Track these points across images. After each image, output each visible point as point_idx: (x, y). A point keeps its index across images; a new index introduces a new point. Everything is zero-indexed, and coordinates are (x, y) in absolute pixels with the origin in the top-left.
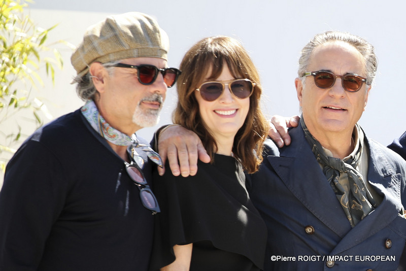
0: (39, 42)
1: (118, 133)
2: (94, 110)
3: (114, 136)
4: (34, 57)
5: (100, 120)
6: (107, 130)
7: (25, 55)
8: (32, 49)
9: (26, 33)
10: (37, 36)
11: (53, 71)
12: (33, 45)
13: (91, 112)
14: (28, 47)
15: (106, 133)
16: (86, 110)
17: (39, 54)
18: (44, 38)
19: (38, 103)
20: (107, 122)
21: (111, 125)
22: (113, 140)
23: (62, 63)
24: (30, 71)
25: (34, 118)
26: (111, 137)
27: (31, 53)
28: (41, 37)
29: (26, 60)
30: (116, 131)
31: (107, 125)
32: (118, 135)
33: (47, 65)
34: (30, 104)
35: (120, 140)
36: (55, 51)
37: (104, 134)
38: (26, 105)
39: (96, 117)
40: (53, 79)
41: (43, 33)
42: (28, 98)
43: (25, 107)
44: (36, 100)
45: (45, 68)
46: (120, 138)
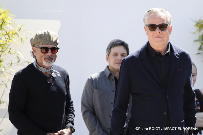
0: (18, 30)
1: (43, 68)
2: (35, 62)
6: (39, 68)
7: (13, 35)
8: (16, 33)
9: (14, 28)
10: (18, 29)
11: (23, 41)
12: (16, 32)
14: (14, 33)
17: (18, 34)
18: (20, 29)
19: (19, 52)
20: (39, 65)
23: (26, 38)
24: (15, 41)
25: (17, 58)
26: (41, 70)
27: (16, 34)
28: (19, 29)
29: (14, 37)
30: (42, 68)
31: (39, 66)
34: (16, 53)
36: (24, 34)
38: (14, 53)
40: (23, 44)
41: (20, 27)
42: (15, 51)
43: (14, 54)
44: (18, 51)
45: (20, 40)
46: (44, 70)
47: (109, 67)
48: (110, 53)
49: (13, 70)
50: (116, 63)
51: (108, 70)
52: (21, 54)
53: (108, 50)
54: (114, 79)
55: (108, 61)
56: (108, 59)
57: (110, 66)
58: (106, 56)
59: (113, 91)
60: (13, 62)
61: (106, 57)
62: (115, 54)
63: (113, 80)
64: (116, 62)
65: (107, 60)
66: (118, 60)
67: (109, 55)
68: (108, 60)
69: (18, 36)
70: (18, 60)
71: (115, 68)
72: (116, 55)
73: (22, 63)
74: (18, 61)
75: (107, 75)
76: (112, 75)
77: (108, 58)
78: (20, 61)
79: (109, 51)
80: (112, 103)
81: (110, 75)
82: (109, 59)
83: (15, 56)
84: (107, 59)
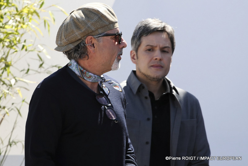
1: (92, 75)
2: (75, 64)
3: (90, 77)
4: (36, 17)
5: (80, 69)
6: (85, 74)
7: (30, 15)
8: (35, 12)
10: (38, 3)
11: (49, 26)
12: (35, 8)
13: (74, 65)
14: (32, 10)
15: (85, 76)
16: (71, 65)
18: (43, 4)
19: (41, 48)
20: (84, 69)
21: (87, 71)
22: (90, 80)
23: (53, 20)
24: (34, 26)
25: (38, 58)
26: (88, 78)
27: (35, 14)
28: (41, 3)
29: (31, 19)
30: (90, 74)
31: (85, 71)
32: (92, 76)
33: (45, 22)
34: (35, 49)
35: (94, 79)
36: (50, 12)
37: (84, 77)
38: (32, 49)
39: (77, 67)
40: (49, 31)
42: (33, 45)
43: (32, 51)
44: (39, 46)
45: (43, 24)
46: (94, 78)
47: (138, 73)
48: (139, 46)
49: (32, 82)
50: (152, 66)
51: (134, 79)
52: (44, 51)
53: (136, 40)
54: (147, 95)
55: (134, 62)
56: (135, 57)
57: (140, 72)
58: (131, 52)
59: (148, 119)
60: (30, 68)
61: (131, 54)
62: (148, 47)
63: (146, 98)
64: (152, 64)
65: (132, 61)
66: (156, 59)
67: (137, 50)
68: (135, 59)
69: (38, 16)
70: (41, 63)
71: (149, 76)
72: (151, 49)
73: (48, 68)
74: (41, 65)
75: (135, 89)
76: (143, 87)
77: (134, 55)
78: (43, 65)
79: (138, 43)
80: (147, 143)
81: (141, 88)
82: (137, 58)
83: (34, 55)
84: (133, 58)
